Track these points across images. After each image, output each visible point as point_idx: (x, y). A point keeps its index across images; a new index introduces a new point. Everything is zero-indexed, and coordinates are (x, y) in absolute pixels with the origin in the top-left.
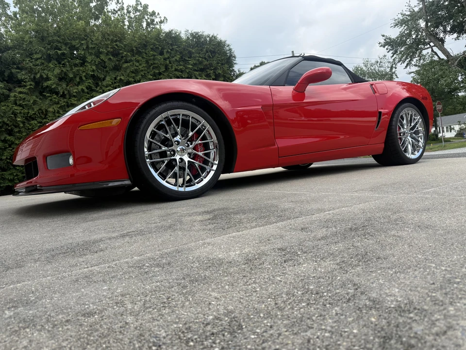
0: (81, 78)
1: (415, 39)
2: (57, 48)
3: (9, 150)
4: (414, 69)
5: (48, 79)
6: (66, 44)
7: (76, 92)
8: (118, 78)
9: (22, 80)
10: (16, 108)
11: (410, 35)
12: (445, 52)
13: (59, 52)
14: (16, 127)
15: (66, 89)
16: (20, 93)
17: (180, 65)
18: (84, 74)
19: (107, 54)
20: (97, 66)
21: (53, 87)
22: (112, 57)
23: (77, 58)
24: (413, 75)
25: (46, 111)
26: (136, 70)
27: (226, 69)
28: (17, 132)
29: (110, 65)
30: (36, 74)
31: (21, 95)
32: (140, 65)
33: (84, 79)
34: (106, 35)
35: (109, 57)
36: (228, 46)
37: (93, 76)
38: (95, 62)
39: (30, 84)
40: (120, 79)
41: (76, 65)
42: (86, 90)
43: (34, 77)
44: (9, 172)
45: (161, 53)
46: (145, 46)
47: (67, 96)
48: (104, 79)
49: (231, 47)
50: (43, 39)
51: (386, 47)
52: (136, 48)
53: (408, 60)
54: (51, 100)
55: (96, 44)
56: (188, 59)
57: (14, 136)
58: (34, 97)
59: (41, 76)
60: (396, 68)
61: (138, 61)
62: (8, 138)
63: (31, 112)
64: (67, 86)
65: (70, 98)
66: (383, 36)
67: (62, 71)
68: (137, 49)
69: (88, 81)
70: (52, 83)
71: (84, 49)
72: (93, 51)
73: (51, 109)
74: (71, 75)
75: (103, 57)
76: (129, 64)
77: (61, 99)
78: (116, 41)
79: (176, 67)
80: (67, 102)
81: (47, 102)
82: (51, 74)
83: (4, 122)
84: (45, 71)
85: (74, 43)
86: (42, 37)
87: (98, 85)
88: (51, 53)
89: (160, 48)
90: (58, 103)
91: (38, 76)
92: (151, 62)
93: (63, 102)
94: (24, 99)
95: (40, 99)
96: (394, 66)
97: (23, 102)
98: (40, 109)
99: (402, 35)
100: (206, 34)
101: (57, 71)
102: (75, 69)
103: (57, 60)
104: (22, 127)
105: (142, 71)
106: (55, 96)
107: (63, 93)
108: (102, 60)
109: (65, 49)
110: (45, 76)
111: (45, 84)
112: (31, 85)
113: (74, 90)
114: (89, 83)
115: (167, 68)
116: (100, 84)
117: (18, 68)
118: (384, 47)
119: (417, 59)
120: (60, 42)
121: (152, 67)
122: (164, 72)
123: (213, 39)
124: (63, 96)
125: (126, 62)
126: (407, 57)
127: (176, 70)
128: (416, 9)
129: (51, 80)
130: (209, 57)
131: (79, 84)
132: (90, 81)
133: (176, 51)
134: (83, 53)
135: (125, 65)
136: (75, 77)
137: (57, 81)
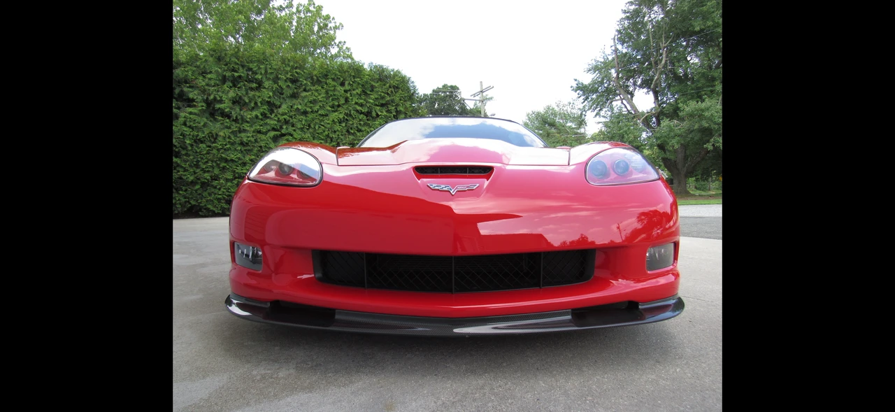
0: (256, 103)
1: (607, 88)
2: (234, 70)
4: (603, 120)
5: (221, 101)
6: (243, 66)
7: (250, 118)
9: (193, 100)
10: (185, 129)
11: (602, 83)
12: (633, 106)
13: (236, 74)
14: (183, 149)
15: (240, 114)
16: (191, 113)
17: (361, 99)
18: (260, 100)
19: (286, 81)
20: (274, 92)
21: (226, 110)
22: (290, 85)
23: (253, 82)
24: (601, 125)
25: (217, 135)
26: (314, 100)
27: (408, 106)
29: (288, 92)
30: (210, 95)
31: (191, 116)
32: (320, 94)
33: (259, 104)
34: (287, 60)
35: (287, 84)
36: (413, 82)
37: (269, 103)
38: (272, 88)
39: (201, 105)
40: (297, 108)
41: (252, 89)
43: (207, 98)
45: (342, 84)
46: (326, 76)
47: (240, 122)
48: (280, 107)
49: (415, 84)
50: (219, 59)
51: (578, 92)
52: (316, 76)
53: (598, 109)
54: (222, 124)
55: (275, 69)
56: (369, 93)
57: (180, 158)
58: (205, 120)
59: (215, 98)
60: (585, 116)
61: (317, 91)
63: (201, 135)
64: (241, 110)
65: (242, 124)
66: (576, 80)
67: (237, 94)
68: (317, 78)
70: (225, 106)
71: (261, 74)
72: (271, 77)
73: (221, 134)
74: (246, 100)
75: (281, 83)
76: (307, 94)
77: (234, 123)
78: (296, 68)
79: (357, 101)
80: (240, 128)
81: (218, 125)
82: (225, 97)
84: (220, 93)
85: (251, 65)
86: (219, 57)
87: (274, 112)
88: (227, 75)
89: (342, 79)
90: (229, 128)
91: (212, 97)
92: (331, 93)
93: (235, 127)
94: (195, 120)
95: (211, 121)
96: (584, 113)
97: (193, 123)
98: (210, 133)
99: (594, 82)
100: (390, 68)
101: (232, 94)
102: (251, 93)
103: (232, 82)
105: (321, 101)
106: (228, 120)
107: (236, 117)
108: (280, 86)
109: (243, 73)
110: (219, 99)
111: (218, 106)
112: (203, 106)
113: (248, 115)
114: (265, 109)
115: (347, 100)
116: (275, 111)
117: (190, 87)
118: (576, 91)
119: (606, 109)
120: (238, 64)
121: (331, 98)
122: (343, 104)
123: (397, 74)
124: (236, 121)
125: (305, 90)
126: (597, 105)
127: (356, 103)
128: (610, 58)
129: (225, 103)
130: (392, 92)
131: (253, 109)
132: (265, 107)
133: (359, 84)
134: (260, 77)
135: (304, 94)
136: (250, 102)
137: (231, 105)
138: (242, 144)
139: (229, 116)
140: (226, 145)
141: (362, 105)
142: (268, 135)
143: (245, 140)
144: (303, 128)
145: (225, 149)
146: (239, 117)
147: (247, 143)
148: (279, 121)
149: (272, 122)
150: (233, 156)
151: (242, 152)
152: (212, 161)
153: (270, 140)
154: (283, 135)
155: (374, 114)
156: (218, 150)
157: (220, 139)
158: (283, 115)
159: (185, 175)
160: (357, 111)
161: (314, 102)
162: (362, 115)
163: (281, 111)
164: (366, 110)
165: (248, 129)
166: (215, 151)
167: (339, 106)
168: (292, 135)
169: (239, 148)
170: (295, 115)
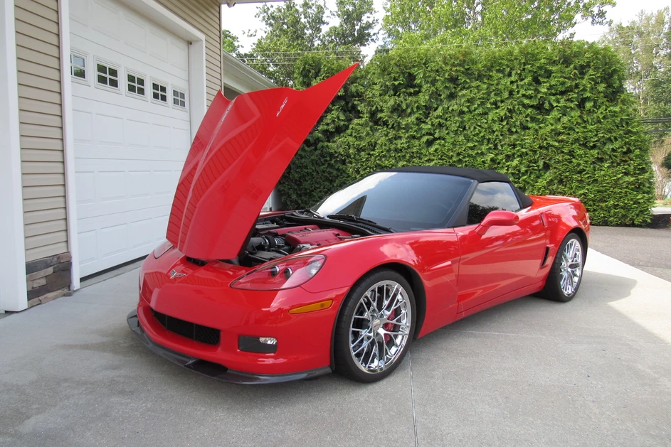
0: (412, 109)
5: (382, 111)
7: (406, 125)
8: (450, 109)
9: (359, 112)
10: (351, 139)
13: (396, 83)
15: (396, 121)
16: (357, 124)
17: (531, 89)
18: (416, 105)
19: (443, 82)
20: (431, 96)
21: (385, 119)
22: (448, 85)
25: (375, 143)
26: (473, 98)
29: (445, 93)
31: (357, 127)
32: (480, 91)
33: (415, 110)
35: (445, 85)
37: (424, 107)
38: (429, 91)
39: (366, 116)
41: (410, 94)
42: (415, 122)
43: (371, 109)
47: (396, 128)
48: (436, 109)
54: (381, 132)
55: (434, 71)
58: (368, 129)
59: (377, 108)
63: (363, 144)
64: (398, 118)
65: (398, 131)
67: (396, 102)
69: (419, 112)
70: (385, 115)
71: (420, 78)
72: (430, 80)
73: (379, 142)
74: (404, 107)
76: (466, 92)
77: (391, 130)
79: (524, 93)
80: (395, 135)
81: (377, 134)
83: (339, 152)
84: (381, 103)
87: (429, 116)
88: (389, 84)
89: (508, 69)
90: (387, 135)
91: (374, 108)
92: (493, 88)
93: (392, 133)
94: (359, 131)
95: (372, 130)
98: (371, 142)
101: (391, 102)
102: (409, 99)
103: (393, 90)
105: (480, 99)
106: (385, 129)
107: (393, 125)
108: (437, 89)
109: (403, 80)
110: (380, 109)
111: (379, 116)
113: (405, 122)
114: (420, 114)
116: (431, 115)
121: (493, 94)
122: (507, 98)
124: (393, 128)
127: (523, 96)
129: (384, 112)
131: (409, 115)
132: (421, 112)
133: (530, 71)
134: (419, 81)
135: (462, 93)
136: (407, 108)
137: (389, 114)
138: (395, 150)
139: (385, 123)
140: (382, 152)
141: (530, 97)
142: (422, 140)
143: (399, 146)
144: (458, 130)
145: (381, 156)
146: (396, 124)
147: (401, 150)
148: (433, 125)
149: (426, 127)
150: (387, 162)
151: (396, 158)
152: (370, 168)
153: (422, 144)
154: (435, 139)
155: (547, 106)
156: (376, 157)
157: (378, 146)
158: (437, 118)
160: (524, 105)
161: (470, 101)
162: (530, 109)
163: (436, 114)
164: (536, 102)
165: (403, 135)
166: (373, 159)
167: (502, 101)
168: (444, 139)
169: (393, 155)
170: (450, 117)
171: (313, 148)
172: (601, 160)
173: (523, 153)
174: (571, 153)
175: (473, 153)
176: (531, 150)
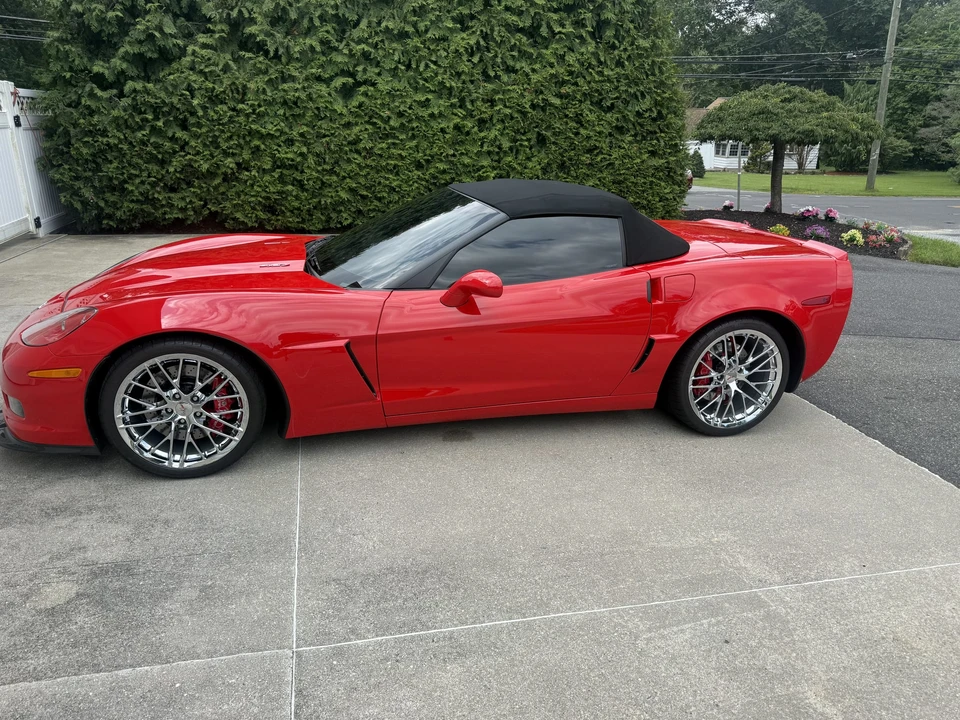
0: (311, 21)
3: (180, 156)
5: (252, 21)
10: (193, 77)
14: (192, 114)
16: (205, 46)
18: (318, 12)
25: (245, 87)
28: (193, 125)
33: (317, 23)
39: (220, 30)
40: (387, 26)
42: (318, 49)
43: (229, 14)
44: (179, 195)
47: (284, 59)
48: (356, 24)
59: (241, 14)
62: (180, 134)
63: (219, 89)
64: (285, 36)
65: (287, 64)
67: (280, 4)
69: (325, 29)
70: (258, 29)
73: (252, 85)
74: (293, 15)
77: (272, 64)
80: (282, 72)
81: (246, 68)
82: (258, 10)
83: (172, 103)
84: (248, 4)
87: (344, 38)
90: (266, 72)
91: (234, 14)
93: (274, 71)
97: (206, 66)
101: (269, 5)
104: (203, 117)
107: (277, 50)
110: (247, 15)
112: (223, 31)
113: (298, 46)
114: (328, 32)
116: (347, 35)
129: (256, 23)
137: (267, 27)
138: (285, 103)
139: (260, 48)
140: (260, 106)
142: (333, 84)
143: (291, 95)
144: (396, 68)
145: (259, 115)
146: (281, 51)
147: (295, 103)
148: (351, 55)
149: (339, 59)
150: (270, 126)
151: (287, 118)
152: (238, 137)
153: (333, 93)
154: (358, 84)
155: (544, 31)
156: (248, 116)
157: (250, 94)
158: (360, 41)
159: (196, 161)
160: (508, 26)
162: (519, 35)
163: (356, 33)
164: (528, 23)
165: (296, 74)
166: (242, 119)
167: (472, 17)
168: (374, 84)
169: (281, 112)
170: (382, 41)
171: (115, 91)
172: (620, 130)
173: (506, 115)
174: (579, 119)
175: (425, 113)
176: (519, 111)
